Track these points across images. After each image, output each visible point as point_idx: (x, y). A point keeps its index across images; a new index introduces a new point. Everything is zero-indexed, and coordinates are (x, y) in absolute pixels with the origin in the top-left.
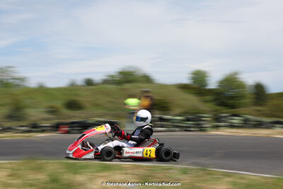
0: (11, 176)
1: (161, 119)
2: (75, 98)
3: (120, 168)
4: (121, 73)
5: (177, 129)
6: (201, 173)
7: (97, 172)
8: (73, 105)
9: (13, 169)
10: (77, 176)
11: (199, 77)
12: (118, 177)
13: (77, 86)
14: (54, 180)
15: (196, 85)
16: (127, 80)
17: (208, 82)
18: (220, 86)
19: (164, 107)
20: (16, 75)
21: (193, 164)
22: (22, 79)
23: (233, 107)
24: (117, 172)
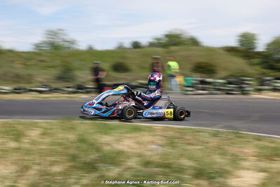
1: (203, 82)
2: (122, 61)
4: (167, 36)
5: (219, 92)
6: (232, 136)
7: (127, 133)
8: (119, 68)
10: (105, 136)
11: (247, 40)
13: (126, 48)
15: (243, 48)
16: (173, 42)
18: (267, 49)
19: (209, 70)
20: (67, 38)
21: (225, 127)
22: (73, 42)
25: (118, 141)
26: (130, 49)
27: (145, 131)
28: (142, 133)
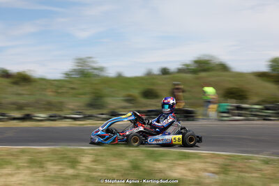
0: (94, 161)
1: (239, 108)
2: (151, 87)
3: (200, 157)
4: (196, 62)
5: (256, 118)
7: (177, 160)
8: (149, 94)
9: (97, 155)
10: (157, 163)
12: (197, 165)
13: (154, 75)
14: (135, 167)
15: (275, 73)
16: (203, 68)
20: (96, 65)
21: (273, 154)
24: (197, 160)
26: (159, 75)
27: (195, 158)
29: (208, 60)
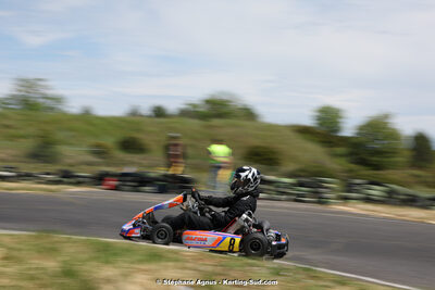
0: (5, 258)
2: (135, 135)
4: (208, 102)
5: (284, 197)
8: (130, 145)
11: (329, 118)
13: (142, 116)
15: (323, 129)
16: (218, 114)
17: (341, 125)
18: (358, 134)
19: (271, 159)
20: (50, 92)
22: (58, 100)
23: (377, 167)
25: (125, 276)
26: (150, 117)
27: (169, 260)
28: (164, 264)
29: (228, 101)
